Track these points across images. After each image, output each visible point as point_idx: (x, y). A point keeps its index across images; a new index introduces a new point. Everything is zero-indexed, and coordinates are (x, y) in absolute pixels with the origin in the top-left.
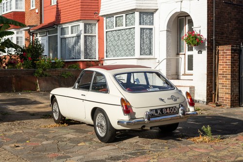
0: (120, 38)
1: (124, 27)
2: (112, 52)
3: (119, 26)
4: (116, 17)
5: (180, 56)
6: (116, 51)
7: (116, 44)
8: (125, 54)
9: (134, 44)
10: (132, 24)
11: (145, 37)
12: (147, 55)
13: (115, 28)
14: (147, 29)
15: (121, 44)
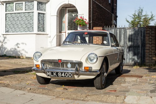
0: (20, 19)
1: (24, 11)
2: (11, 29)
3: (18, 10)
4: (16, 4)
5: (62, 33)
6: (15, 28)
7: (16, 23)
8: (24, 30)
9: (33, 23)
10: (31, 9)
11: (40, 19)
12: (41, 31)
13: (15, 12)
14: (42, 13)
15: (20, 23)
